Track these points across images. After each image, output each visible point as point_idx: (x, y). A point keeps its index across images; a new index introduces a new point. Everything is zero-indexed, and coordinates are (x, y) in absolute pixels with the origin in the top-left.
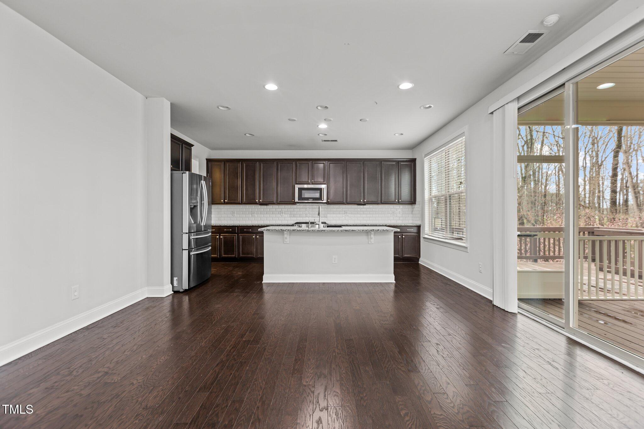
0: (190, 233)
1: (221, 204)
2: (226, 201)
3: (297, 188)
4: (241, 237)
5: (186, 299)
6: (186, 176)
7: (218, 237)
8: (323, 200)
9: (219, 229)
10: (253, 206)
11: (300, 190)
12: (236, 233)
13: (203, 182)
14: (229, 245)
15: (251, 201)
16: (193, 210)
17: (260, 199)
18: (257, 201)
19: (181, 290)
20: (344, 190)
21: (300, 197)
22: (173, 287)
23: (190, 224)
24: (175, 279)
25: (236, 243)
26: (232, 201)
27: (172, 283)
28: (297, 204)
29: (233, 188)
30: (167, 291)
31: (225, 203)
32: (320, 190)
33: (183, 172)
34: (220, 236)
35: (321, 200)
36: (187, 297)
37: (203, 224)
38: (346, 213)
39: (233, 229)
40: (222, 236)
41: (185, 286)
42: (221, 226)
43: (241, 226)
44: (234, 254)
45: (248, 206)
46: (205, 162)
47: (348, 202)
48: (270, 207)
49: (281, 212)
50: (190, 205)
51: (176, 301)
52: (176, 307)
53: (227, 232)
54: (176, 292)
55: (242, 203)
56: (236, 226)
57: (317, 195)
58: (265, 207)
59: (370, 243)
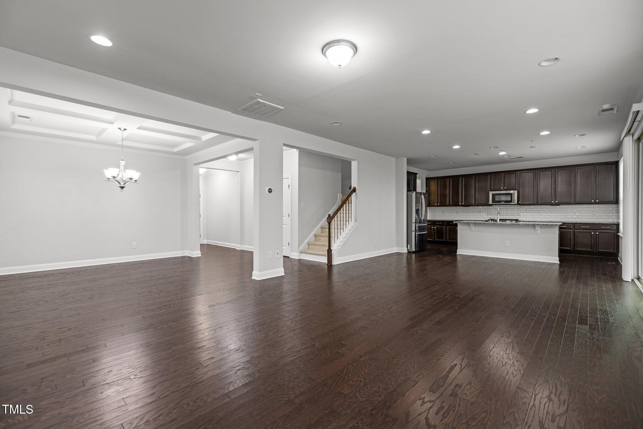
0: (416, 223)
1: (435, 206)
2: (438, 204)
3: (491, 194)
4: (448, 228)
5: (414, 256)
6: (414, 194)
7: (432, 227)
8: (513, 202)
9: (434, 223)
10: (458, 208)
11: (494, 195)
12: (444, 226)
13: (423, 196)
14: (440, 233)
15: (455, 204)
16: (417, 211)
17: (462, 202)
18: (460, 204)
19: (412, 251)
20: (535, 193)
21: (493, 200)
22: (408, 249)
23: (416, 218)
24: (409, 245)
25: (444, 232)
26: (443, 204)
27: (407, 247)
28: (493, 206)
29: (443, 196)
30: (405, 250)
31: (437, 206)
32: (511, 194)
33: (412, 192)
34: (434, 227)
35: (512, 202)
36: (414, 255)
37: (422, 218)
38: (539, 212)
39: (443, 223)
40: (435, 227)
41: (414, 249)
42: (434, 221)
43: (449, 221)
44: (443, 239)
45: (454, 208)
46: (425, 179)
47: (539, 203)
48: (471, 208)
49: (479, 212)
50: (416, 209)
51: (409, 256)
52: (409, 258)
53: (438, 225)
54: (409, 252)
55: (449, 205)
56: (444, 221)
57: (509, 198)
58: (467, 208)
59: (536, 233)
